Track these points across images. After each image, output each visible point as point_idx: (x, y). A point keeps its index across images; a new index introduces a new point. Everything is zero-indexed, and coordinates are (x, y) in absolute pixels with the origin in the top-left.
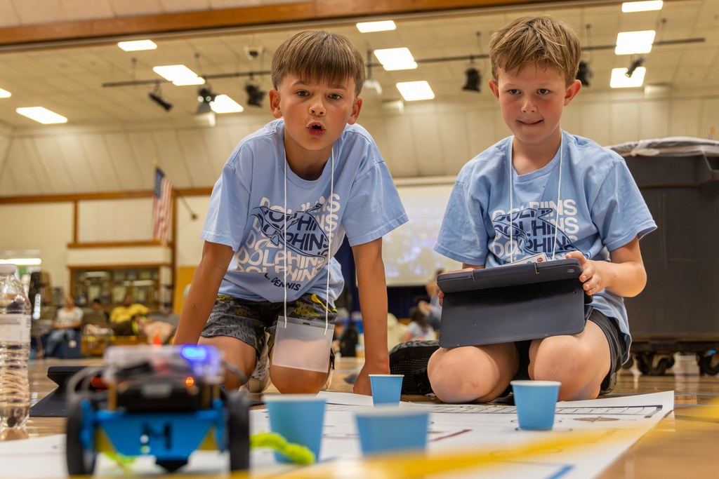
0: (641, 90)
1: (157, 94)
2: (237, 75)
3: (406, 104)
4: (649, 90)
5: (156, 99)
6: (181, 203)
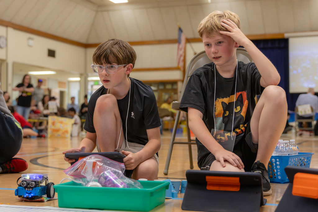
6: (188, 46)
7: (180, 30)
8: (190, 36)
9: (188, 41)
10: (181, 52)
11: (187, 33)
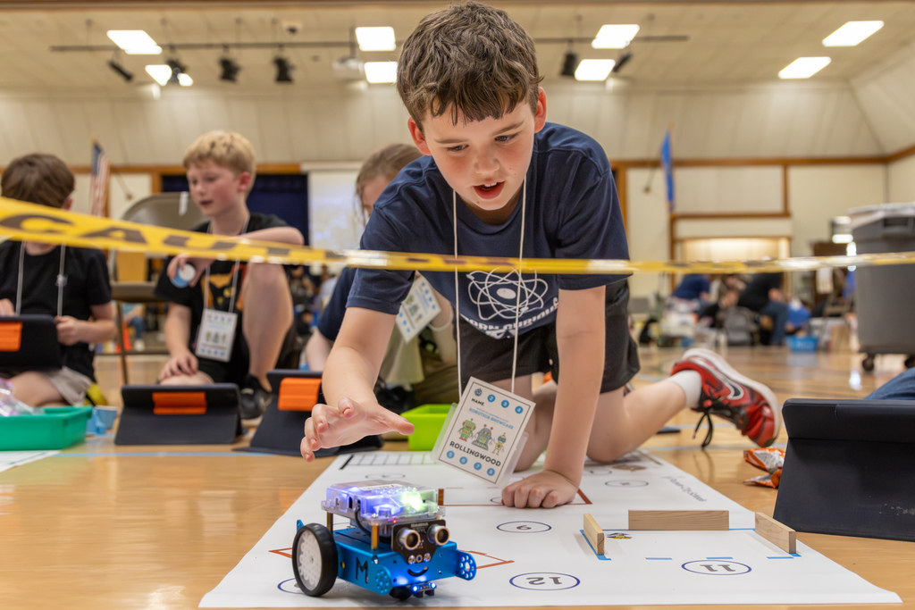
0: (603, 83)
1: (117, 61)
2: (209, 46)
3: (370, 85)
4: (612, 84)
5: (117, 68)
6: (115, 181)
7: (97, 149)
8: (118, 160)
9: (115, 170)
10: (100, 193)
11: (111, 156)
